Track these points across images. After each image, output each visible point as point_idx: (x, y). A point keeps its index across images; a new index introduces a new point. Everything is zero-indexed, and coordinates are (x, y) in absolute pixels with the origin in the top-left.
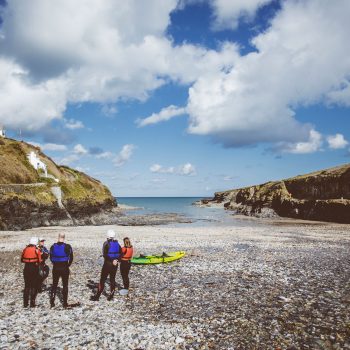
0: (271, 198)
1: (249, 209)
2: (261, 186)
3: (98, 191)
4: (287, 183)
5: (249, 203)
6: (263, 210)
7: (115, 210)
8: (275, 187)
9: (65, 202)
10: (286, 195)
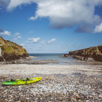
0: (92, 53)
1: (83, 58)
2: (88, 49)
3: (20, 50)
4: (99, 47)
5: (83, 56)
6: (88, 58)
7: (27, 58)
8: (94, 49)
9: (3, 54)
10: (98, 52)
